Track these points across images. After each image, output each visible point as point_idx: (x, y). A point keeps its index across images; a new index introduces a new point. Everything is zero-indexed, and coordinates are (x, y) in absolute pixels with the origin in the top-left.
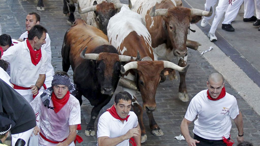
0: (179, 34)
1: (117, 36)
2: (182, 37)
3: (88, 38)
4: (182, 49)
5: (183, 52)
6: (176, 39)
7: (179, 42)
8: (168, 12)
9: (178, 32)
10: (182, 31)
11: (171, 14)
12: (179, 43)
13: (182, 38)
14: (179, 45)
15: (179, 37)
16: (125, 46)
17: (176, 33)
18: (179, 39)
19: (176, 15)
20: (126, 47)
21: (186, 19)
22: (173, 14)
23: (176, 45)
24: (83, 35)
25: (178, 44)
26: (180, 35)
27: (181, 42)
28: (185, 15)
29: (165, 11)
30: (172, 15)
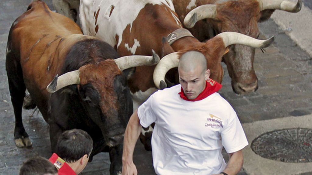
0: (241, 55)
1: (113, 8)
2: (247, 60)
3: (55, 40)
4: (249, 82)
5: (251, 87)
6: (236, 63)
7: (243, 68)
8: (218, 11)
9: (239, 51)
10: (246, 49)
11: (224, 17)
12: (243, 71)
13: (248, 62)
14: (243, 74)
15: (242, 59)
16: (136, 39)
17: (235, 52)
18: (243, 63)
19: (234, 19)
20: (138, 40)
21: (252, 24)
22: (227, 16)
23: (237, 74)
24: (45, 36)
25: (241, 73)
26: (244, 55)
27: (247, 68)
28: (250, 15)
29: (211, 11)
30: (227, 19)
